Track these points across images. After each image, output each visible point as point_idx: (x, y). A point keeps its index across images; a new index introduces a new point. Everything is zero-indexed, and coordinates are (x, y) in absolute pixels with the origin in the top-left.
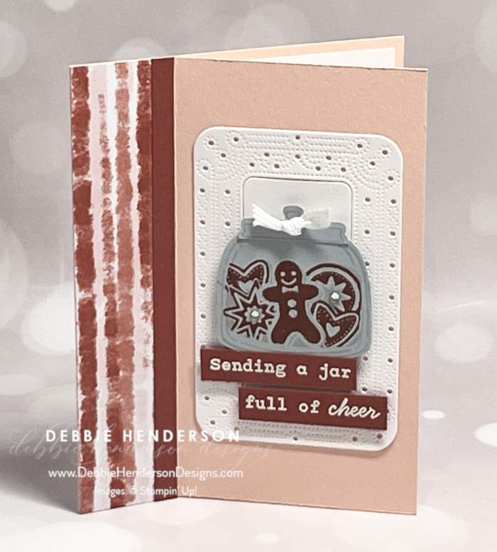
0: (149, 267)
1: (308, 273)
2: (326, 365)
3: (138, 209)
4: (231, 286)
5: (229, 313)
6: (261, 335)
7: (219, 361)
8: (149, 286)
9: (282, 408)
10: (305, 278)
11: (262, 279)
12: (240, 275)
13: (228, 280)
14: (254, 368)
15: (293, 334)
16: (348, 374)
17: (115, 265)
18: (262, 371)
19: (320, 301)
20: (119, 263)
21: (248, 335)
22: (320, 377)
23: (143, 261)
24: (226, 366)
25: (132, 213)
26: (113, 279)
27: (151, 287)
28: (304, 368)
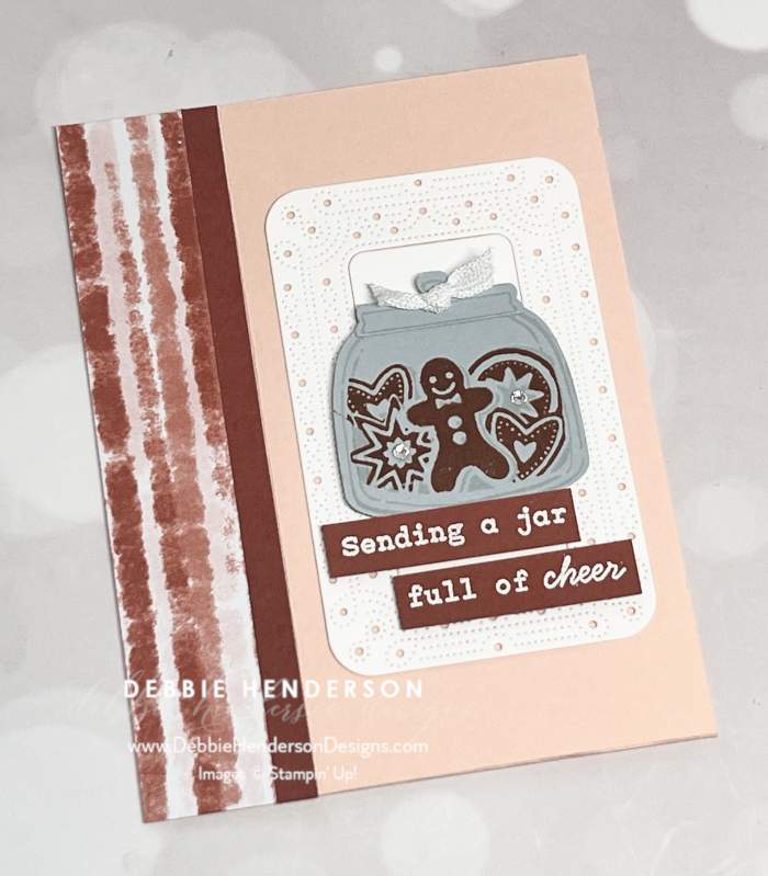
0: (217, 412)
1: (471, 371)
2: (526, 510)
3: (187, 325)
4: (357, 414)
5: (360, 457)
6: (416, 482)
7: (355, 539)
8: (221, 441)
9: (470, 596)
10: (468, 379)
11: (403, 394)
12: (367, 394)
13: (349, 405)
14: (413, 539)
15: (464, 471)
16: (562, 516)
17: (160, 410)
18: (426, 541)
19: (498, 410)
20: (167, 408)
21: (396, 488)
22: (520, 530)
23: (206, 402)
24: (368, 546)
25: (178, 331)
26: (159, 432)
27: (225, 444)
28: (492, 522)
